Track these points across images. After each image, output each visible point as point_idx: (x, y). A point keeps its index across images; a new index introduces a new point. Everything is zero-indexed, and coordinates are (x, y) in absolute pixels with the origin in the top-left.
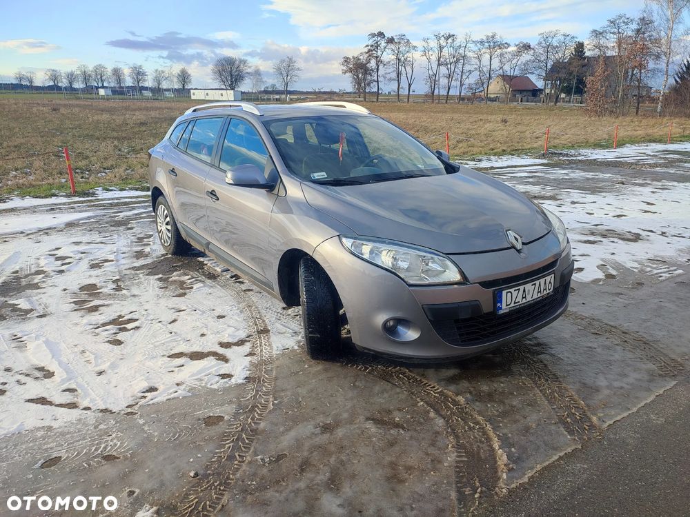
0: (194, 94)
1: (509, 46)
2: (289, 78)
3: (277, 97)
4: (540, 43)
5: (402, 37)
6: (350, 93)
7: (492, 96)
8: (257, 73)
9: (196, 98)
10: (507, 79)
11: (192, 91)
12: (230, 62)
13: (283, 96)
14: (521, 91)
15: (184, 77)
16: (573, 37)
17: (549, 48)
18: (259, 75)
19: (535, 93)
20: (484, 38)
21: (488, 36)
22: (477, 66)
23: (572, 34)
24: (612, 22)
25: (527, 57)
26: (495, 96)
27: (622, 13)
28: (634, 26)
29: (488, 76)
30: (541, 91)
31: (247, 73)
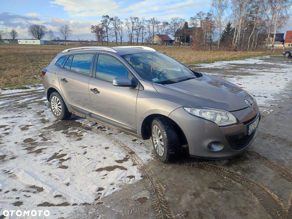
0: (20, 42)
1: (160, 23)
2: (66, 34)
3: (62, 43)
4: (172, 22)
5: (116, 18)
6: (96, 41)
7: (155, 43)
8: (51, 32)
9: (21, 44)
10: (160, 36)
11: (19, 40)
12: (37, 27)
13: (65, 43)
14: (166, 41)
15: (14, 33)
16: (184, 20)
17: (175, 24)
18: (52, 33)
19: (171, 41)
20: (150, 19)
21: (151, 19)
22: (148, 31)
23: (184, 19)
24: (198, 14)
25: (167, 27)
26: (156, 43)
27: (201, 11)
28: (206, 16)
29: (153, 34)
30: (173, 41)
31: (46, 32)
